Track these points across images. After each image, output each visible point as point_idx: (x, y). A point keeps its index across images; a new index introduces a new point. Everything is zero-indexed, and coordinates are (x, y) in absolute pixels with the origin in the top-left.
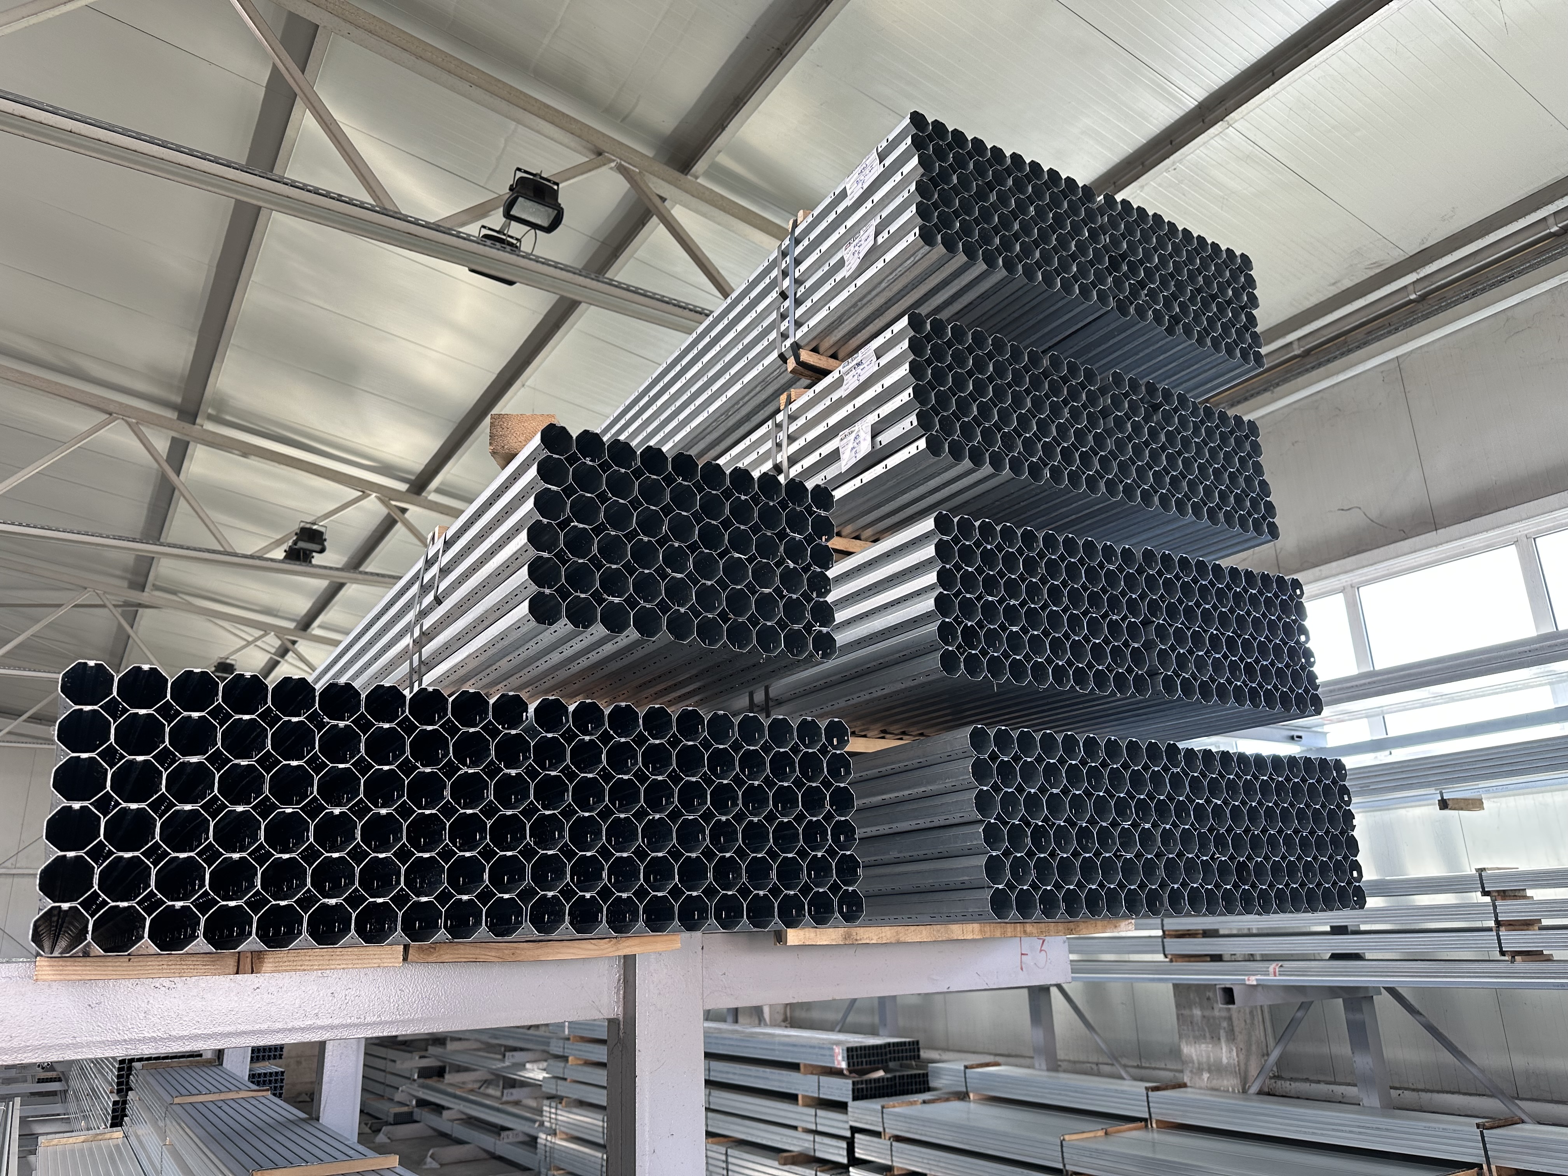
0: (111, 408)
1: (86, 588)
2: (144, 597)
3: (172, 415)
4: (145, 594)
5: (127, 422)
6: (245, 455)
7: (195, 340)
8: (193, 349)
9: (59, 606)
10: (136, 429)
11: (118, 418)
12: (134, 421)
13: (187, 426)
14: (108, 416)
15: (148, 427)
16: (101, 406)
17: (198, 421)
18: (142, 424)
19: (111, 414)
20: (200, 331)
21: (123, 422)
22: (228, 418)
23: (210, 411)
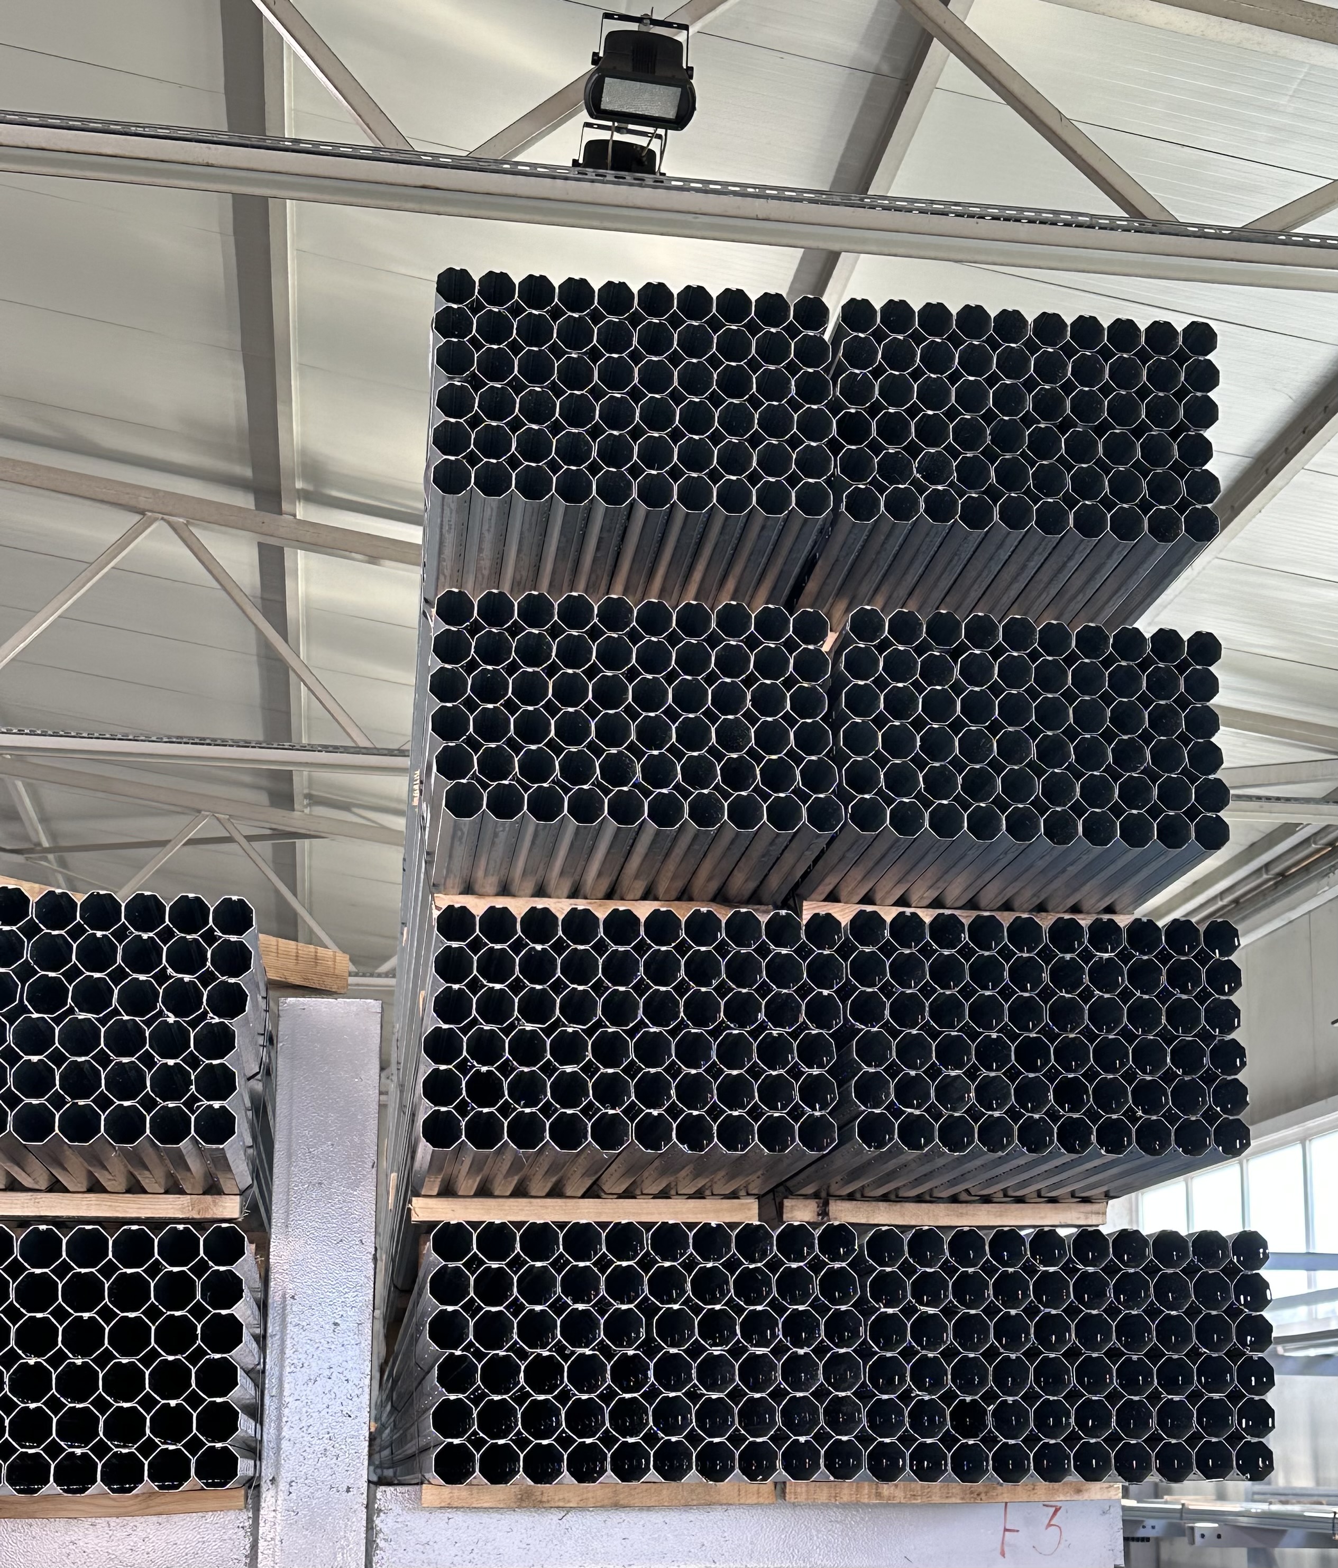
0: (142, 502)
1: (199, 811)
2: (297, 818)
3: (245, 501)
4: (296, 814)
5: (169, 523)
6: (373, 559)
7: (241, 368)
8: (242, 383)
9: (163, 844)
10: (186, 535)
11: (156, 519)
12: (181, 520)
13: (269, 517)
14: (137, 517)
15: (205, 529)
16: (125, 499)
17: (285, 506)
18: (193, 524)
19: (142, 512)
20: (243, 348)
21: (162, 522)
22: (335, 493)
23: (299, 485)
